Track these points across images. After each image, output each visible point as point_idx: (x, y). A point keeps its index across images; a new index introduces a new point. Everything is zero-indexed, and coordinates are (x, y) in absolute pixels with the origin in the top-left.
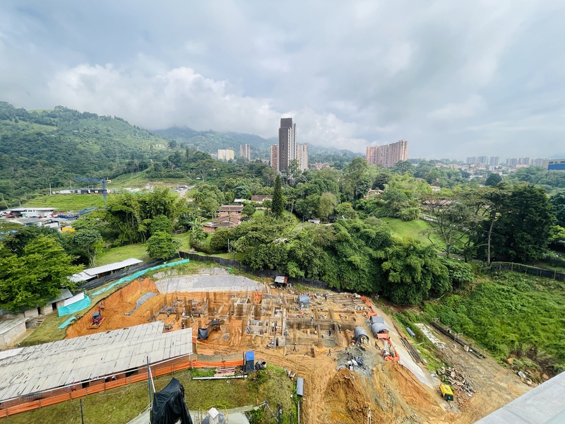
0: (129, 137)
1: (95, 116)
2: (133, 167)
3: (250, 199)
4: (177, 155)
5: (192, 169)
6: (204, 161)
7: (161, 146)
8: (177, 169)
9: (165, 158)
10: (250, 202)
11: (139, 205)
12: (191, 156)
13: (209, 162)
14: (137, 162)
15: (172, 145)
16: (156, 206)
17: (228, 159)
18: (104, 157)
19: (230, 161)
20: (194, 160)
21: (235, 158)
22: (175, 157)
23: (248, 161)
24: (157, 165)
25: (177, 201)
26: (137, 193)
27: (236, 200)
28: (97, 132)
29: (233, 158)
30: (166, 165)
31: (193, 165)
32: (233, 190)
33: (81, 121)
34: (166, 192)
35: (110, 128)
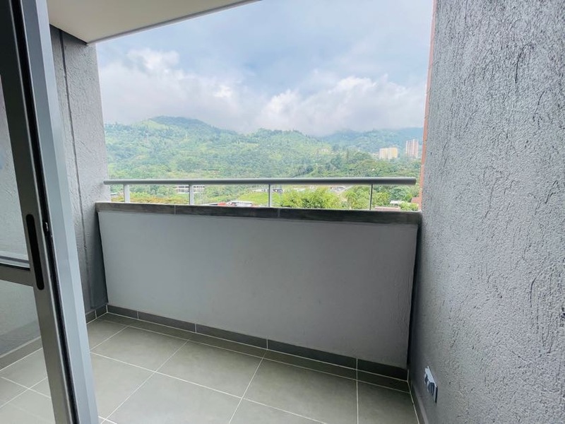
0: (302, 146)
1: (281, 131)
2: (302, 171)
3: (410, 201)
4: (338, 158)
5: (351, 170)
6: (363, 162)
7: (326, 151)
8: (337, 170)
9: (327, 162)
10: (409, 204)
11: (302, 202)
12: (351, 158)
13: (368, 162)
14: (305, 166)
15: (335, 149)
16: (314, 203)
17: (390, 158)
18: (284, 163)
19: (393, 160)
20: (353, 162)
21: (399, 156)
22: (336, 160)
23: (414, 157)
24: (321, 167)
25: (332, 200)
26: (300, 192)
27: (393, 202)
28: (280, 144)
29: (396, 157)
30: (328, 168)
31: (352, 166)
32: (390, 191)
33: (272, 137)
34: (323, 192)
35: (289, 140)
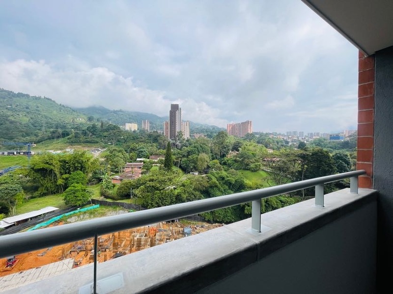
0: (55, 112)
1: (28, 96)
2: (56, 135)
3: (148, 158)
4: (94, 127)
5: (105, 137)
6: (115, 131)
7: (81, 120)
8: (93, 136)
9: (84, 129)
10: (148, 160)
11: (59, 163)
12: (105, 128)
13: (119, 132)
14: (60, 131)
15: (90, 119)
16: (74, 164)
17: (133, 130)
18: (32, 126)
19: (134, 131)
20: (107, 130)
21: (138, 129)
22: (92, 128)
23: (148, 131)
24: (77, 133)
25: (92, 160)
26: (58, 155)
27: (138, 159)
28: (27, 108)
29: (136, 129)
30: (85, 134)
31: (106, 134)
32: (136, 152)
33: (15, 99)
34: (83, 154)
35: (39, 105)
